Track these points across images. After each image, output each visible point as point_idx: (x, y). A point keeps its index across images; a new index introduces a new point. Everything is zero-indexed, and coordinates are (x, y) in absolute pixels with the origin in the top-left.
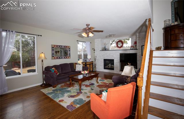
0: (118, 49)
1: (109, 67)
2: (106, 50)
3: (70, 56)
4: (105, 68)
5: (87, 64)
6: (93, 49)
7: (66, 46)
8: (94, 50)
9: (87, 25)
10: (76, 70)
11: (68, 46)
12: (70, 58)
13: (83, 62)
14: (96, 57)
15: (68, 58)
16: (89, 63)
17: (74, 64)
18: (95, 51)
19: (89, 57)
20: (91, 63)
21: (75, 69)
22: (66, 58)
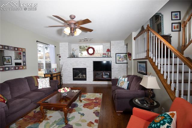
0: (89, 56)
1: (79, 77)
2: (75, 57)
3: (25, 65)
4: (74, 79)
5: (53, 76)
6: (58, 55)
7: (17, 48)
8: (60, 57)
9: (70, 16)
10: (40, 88)
11: (22, 49)
12: (26, 68)
13: (46, 74)
14: (62, 65)
15: (22, 69)
16: (56, 75)
17: (35, 78)
18: (60, 59)
19: (54, 66)
20: (58, 74)
21: (38, 87)
22: (18, 69)
